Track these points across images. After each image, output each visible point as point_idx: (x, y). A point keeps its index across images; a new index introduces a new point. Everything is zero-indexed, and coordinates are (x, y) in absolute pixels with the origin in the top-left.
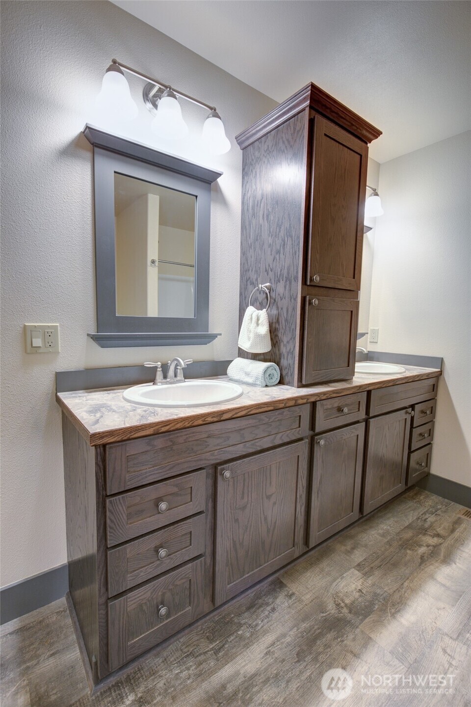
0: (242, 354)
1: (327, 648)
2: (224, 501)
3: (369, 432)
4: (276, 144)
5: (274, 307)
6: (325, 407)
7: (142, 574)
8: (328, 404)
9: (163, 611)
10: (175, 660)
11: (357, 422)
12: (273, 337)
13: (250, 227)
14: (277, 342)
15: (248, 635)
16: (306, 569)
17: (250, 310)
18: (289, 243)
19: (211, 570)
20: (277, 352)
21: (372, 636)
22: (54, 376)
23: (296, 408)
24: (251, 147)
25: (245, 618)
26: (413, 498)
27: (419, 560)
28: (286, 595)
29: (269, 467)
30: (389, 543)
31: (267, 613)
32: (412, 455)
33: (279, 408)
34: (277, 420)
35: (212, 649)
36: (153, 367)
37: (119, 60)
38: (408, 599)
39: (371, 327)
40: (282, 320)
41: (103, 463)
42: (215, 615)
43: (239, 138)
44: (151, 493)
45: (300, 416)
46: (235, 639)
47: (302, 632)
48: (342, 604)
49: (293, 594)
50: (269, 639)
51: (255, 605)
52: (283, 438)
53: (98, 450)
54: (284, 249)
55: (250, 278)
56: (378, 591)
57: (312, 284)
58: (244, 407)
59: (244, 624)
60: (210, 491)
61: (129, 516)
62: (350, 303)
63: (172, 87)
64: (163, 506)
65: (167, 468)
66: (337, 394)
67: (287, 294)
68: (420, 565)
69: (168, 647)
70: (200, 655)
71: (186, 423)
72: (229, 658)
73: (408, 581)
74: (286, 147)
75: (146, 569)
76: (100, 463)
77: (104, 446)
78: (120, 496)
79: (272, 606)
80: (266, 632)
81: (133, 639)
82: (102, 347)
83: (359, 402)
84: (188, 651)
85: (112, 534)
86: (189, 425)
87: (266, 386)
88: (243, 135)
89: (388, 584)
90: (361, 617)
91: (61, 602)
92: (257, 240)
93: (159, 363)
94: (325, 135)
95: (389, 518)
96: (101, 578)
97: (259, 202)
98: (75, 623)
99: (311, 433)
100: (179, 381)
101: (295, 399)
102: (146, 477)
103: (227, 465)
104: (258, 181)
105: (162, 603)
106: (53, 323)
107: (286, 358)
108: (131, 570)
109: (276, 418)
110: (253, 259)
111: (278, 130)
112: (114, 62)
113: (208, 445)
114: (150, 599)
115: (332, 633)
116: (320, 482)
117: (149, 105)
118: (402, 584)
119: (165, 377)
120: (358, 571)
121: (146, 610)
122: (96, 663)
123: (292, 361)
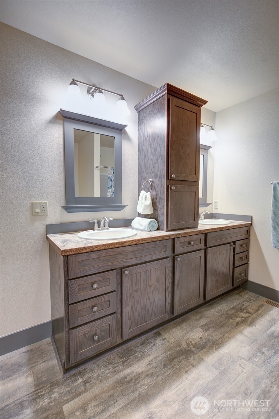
0: (140, 215)
1: (179, 363)
2: (126, 286)
3: (207, 255)
4: (153, 110)
5: (154, 191)
6: (180, 241)
7: (85, 319)
8: (182, 240)
9: (96, 338)
10: (103, 366)
11: (200, 250)
12: (154, 206)
13: (142, 151)
14: (156, 208)
15: (140, 356)
16: (173, 327)
17: (143, 192)
18: (160, 159)
19: (120, 321)
20: (156, 214)
21: (203, 358)
22: (45, 227)
23: (164, 241)
24: (142, 111)
25: (139, 349)
26: (238, 294)
27: (236, 324)
28: (161, 339)
29: (149, 271)
30: (221, 316)
31: (150, 347)
32: (235, 269)
33: (154, 241)
34: (153, 247)
35: (121, 362)
36: (93, 222)
37: (75, 79)
38: (226, 342)
39: (214, 200)
40: (158, 198)
41: (67, 264)
42: (124, 347)
43: (136, 107)
44: (90, 279)
45: (166, 245)
46: (133, 357)
47: (167, 356)
48: (190, 344)
49: (165, 338)
50: (150, 358)
51: (145, 343)
52: (157, 256)
53: (65, 258)
54: (158, 162)
55: (143, 176)
56: (211, 338)
57: (172, 179)
58: (135, 240)
59: (139, 351)
60: (119, 281)
61: (79, 290)
62: (194, 188)
63: (101, 88)
64: (95, 286)
65: (97, 268)
66: (187, 235)
67: (160, 185)
68: (236, 326)
69: (100, 360)
70: (115, 364)
71: (106, 247)
72: (129, 365)
73: (228, 334)
74: (157, 112)
75: (87, 316)
76: (66, 264)
77: (68, 256)
78: (75, 280)
79: (153, 344)
80: (149, 355)
81: (81, 351)
82: (68, 212)
83: (200, 239)
84: (109, 362)
85: (71, 298)
86: (107, 248)
87: (150, 231)
88: (137, 106)
89: (216, 335)
90: (199, 350)
91: (49, 339)
92: (146, 157)
93: (96, 220)
94: (176, 106)
95: (223, 304)
96: (66, 319)
97: (146, 138)
98: (55, 348)
99: (173, 255)
100: (106, 229)
101: (163, 237)
102: (87, 272)
103: (127, 268)
104: (145, 128)
105: (96, 335)
106: (45, 201)
107: (160, 216)
108: (80, 316)
109: (152, 246)
110: (144, 167)
111: (154, 104)
112: (73, 80)
113: (117, 258)
114: (89, 331)
115: (183, 356)
116: (179, 280)
117: (90, 96)
118: (224, 335)
119: (99, 227)
120: (201, 328)
121: (88, 337)
122: (64, 363)
123: (163, 218)
